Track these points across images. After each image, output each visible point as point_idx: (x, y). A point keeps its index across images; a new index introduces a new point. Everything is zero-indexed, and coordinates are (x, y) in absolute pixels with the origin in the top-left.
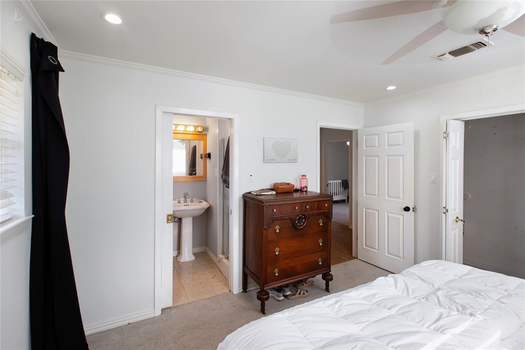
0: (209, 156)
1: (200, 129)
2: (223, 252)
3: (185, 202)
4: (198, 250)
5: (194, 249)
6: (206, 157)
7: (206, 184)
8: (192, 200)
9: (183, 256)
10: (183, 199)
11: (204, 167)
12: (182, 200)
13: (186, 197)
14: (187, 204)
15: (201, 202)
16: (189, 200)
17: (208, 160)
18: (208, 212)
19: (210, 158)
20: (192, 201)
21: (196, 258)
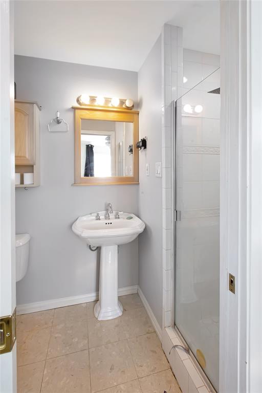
0: (144, 143)
1: (128, 104)
2: (175, 324)
3: (106, 218)
4: (126, 291)
5: (121, 290)
6: (138, 147)
7: (138, 190)
8: (117, 214)
9: (103, 310)
10: (104, 212)
11: (134, 164)
12: (102, 215)
13: (107, 210)
14: (110, 222)
15: (131, 218)
16: (112, 216)
17: (141, 152)
18: (143, 239)
19: (145, 147)
20: (117, 217)
21: (124, 310)
